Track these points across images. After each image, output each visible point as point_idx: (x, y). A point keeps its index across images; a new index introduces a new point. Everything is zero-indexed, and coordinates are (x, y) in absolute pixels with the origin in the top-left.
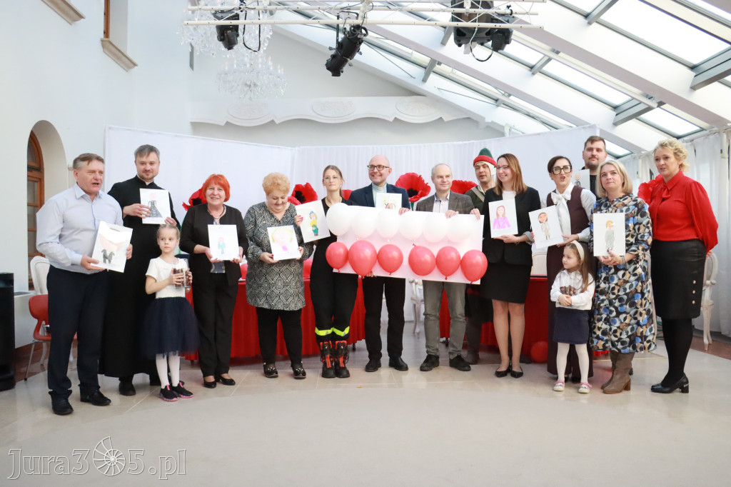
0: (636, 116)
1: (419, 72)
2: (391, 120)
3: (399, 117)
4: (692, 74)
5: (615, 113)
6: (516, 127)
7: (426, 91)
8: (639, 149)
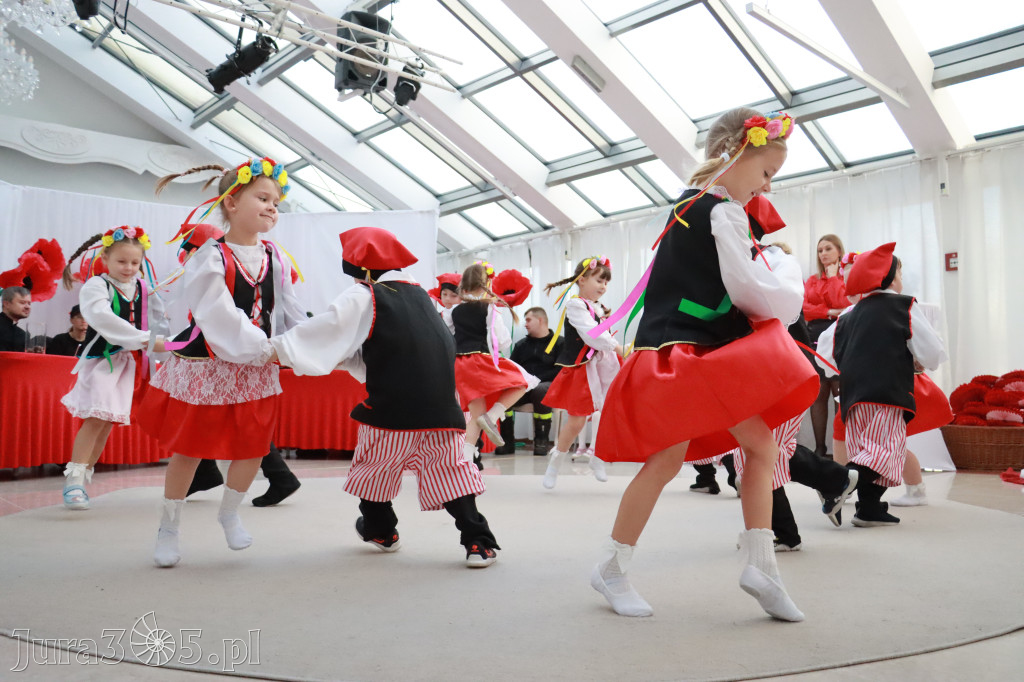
0: (459, 210)
1: (187, 115)
2: (140, 172)
3: (149, 170)
4: (546, 170)
5: (439, 202)
6: (304, 205)
7: (194, 142)
8: (459, 246)
